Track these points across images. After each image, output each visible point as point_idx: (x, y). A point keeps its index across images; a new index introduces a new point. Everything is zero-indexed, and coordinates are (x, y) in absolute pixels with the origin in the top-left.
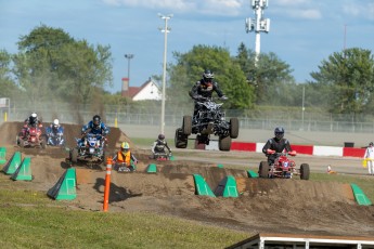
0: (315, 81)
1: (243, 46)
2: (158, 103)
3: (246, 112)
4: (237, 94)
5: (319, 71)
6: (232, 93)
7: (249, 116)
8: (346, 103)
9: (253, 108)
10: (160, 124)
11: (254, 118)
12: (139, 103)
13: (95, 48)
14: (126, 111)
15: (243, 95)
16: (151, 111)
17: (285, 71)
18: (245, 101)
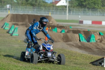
2: (66, 7)
3: (98, 10)
4: (95, 3)
6: (93, 3)
7: (100, 11)
9: (101, 8)
10: (66, 15)
11: (101, 12)
12: (59, 7)
14: (54, 9)
15: (97, 3)
16: (63, 10)
18: (98, 6)
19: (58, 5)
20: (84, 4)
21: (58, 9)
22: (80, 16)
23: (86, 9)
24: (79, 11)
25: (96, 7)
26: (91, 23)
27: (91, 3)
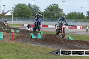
0: (45, 11)
1: (29, 3)
2: (11, 16)
5: (46, 9)
8: (53, 16)
12: (7, 16)
14: (4, 18)
16: (9, 18)
17: (39, 9)
18: (30, 15)
19: (6, 15)
20: (22, 14)
21: (6, 18)
22: (20, 22)
23: (23, 17)
24: (19, 18)
25: (29, 16)
27: (26, 14)
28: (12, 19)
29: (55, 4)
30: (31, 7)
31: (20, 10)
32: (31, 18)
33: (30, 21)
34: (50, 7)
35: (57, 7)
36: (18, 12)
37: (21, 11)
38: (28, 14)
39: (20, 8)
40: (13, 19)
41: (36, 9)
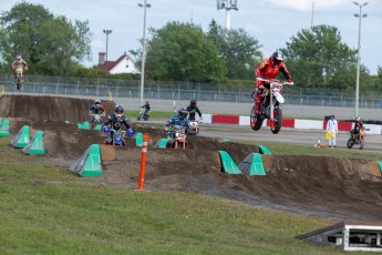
1: (214, 22)
2: (136, 77)
6: (205, 67)
7: (223, 90)
8: (314, 77)
9: (225, 82)
11: (227, 92)
12: (117, 76)
13: (74, 24)
14: (104, 84)
15: (215, 70)
16: (128, 85)
17: (254, 46)
18: (218, 75)
19: (114, 71)
20: (183, 69)
21: (115, 84)
22: (174, 102)
23: (188, 84)
24: (170, 87)
25: (211, 77)
26: (210, 121)
27: (202, 67)
28: (138, 91)
29: (323, 28)
30: (221, 40)
31: (173, 52)
32: (220, 85)
33: (217, 100)
34: (302, 38)
35: (332, 38)
36: (166, 60)
37: (177, 55)
38: (210, 70)
39: (176, 44)
40: (145, 91)
41: (241, 49)
